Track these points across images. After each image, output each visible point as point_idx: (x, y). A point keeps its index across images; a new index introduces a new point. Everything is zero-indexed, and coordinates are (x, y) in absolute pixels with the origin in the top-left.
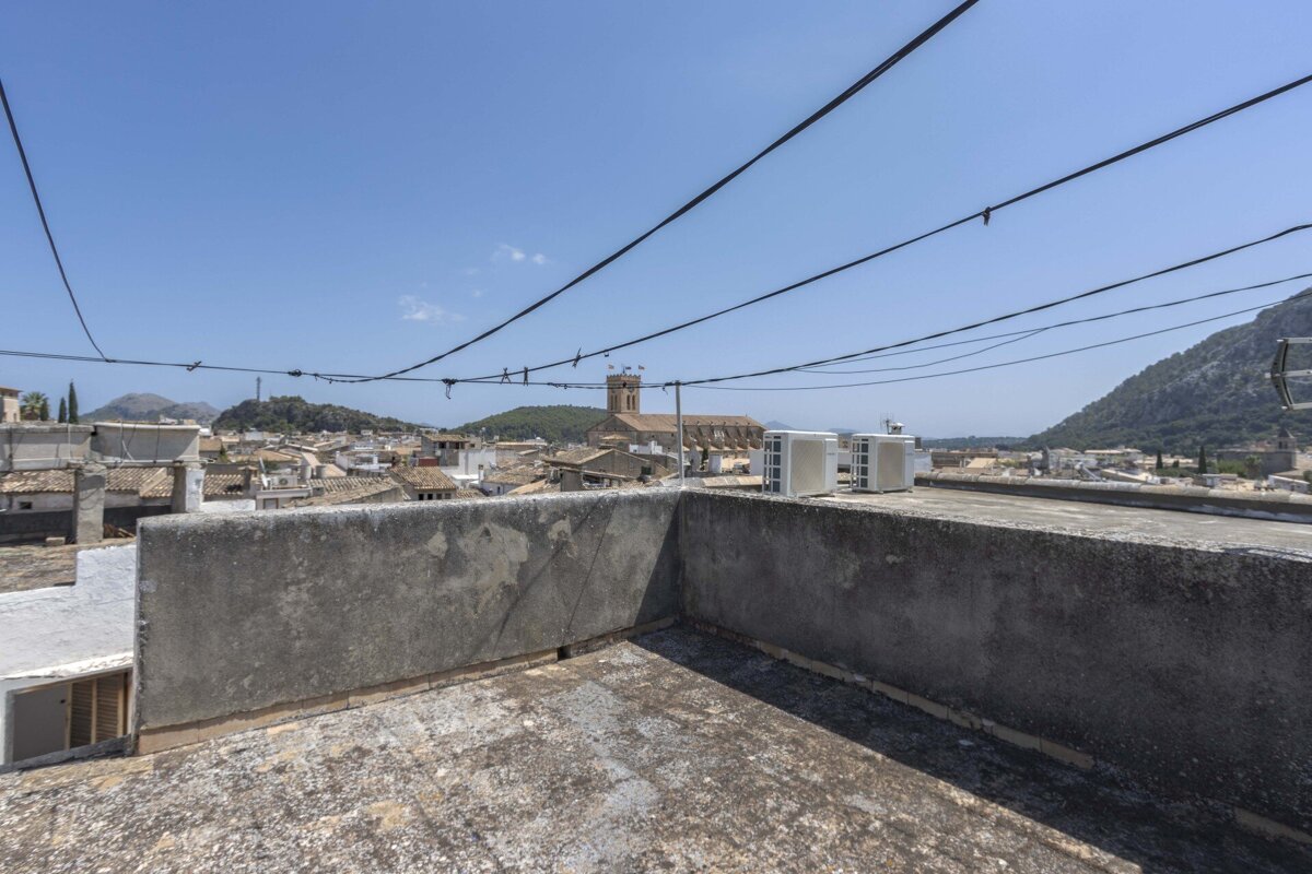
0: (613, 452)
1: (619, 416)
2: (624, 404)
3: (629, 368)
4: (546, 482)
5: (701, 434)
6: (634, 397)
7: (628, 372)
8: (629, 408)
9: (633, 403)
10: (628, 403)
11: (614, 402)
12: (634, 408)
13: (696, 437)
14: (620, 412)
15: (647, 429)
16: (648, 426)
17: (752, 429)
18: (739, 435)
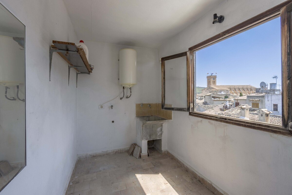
0: (214, 93)
1: (211, 86)
2: (212, 83)
3: (212, 74)
4: (198, 100)
5: (236, 90)
6: (215, 81)
7: (213, 75)
8: (213, 84)
9: (214, 83)
10: (213, 83)
11: (209, 83)
12: (215, 84)
13: (234, 91)
14: (211, 85)
15: (219, 89)
16: (219, 88)
17: (252, 89)
18: (248, 90)
